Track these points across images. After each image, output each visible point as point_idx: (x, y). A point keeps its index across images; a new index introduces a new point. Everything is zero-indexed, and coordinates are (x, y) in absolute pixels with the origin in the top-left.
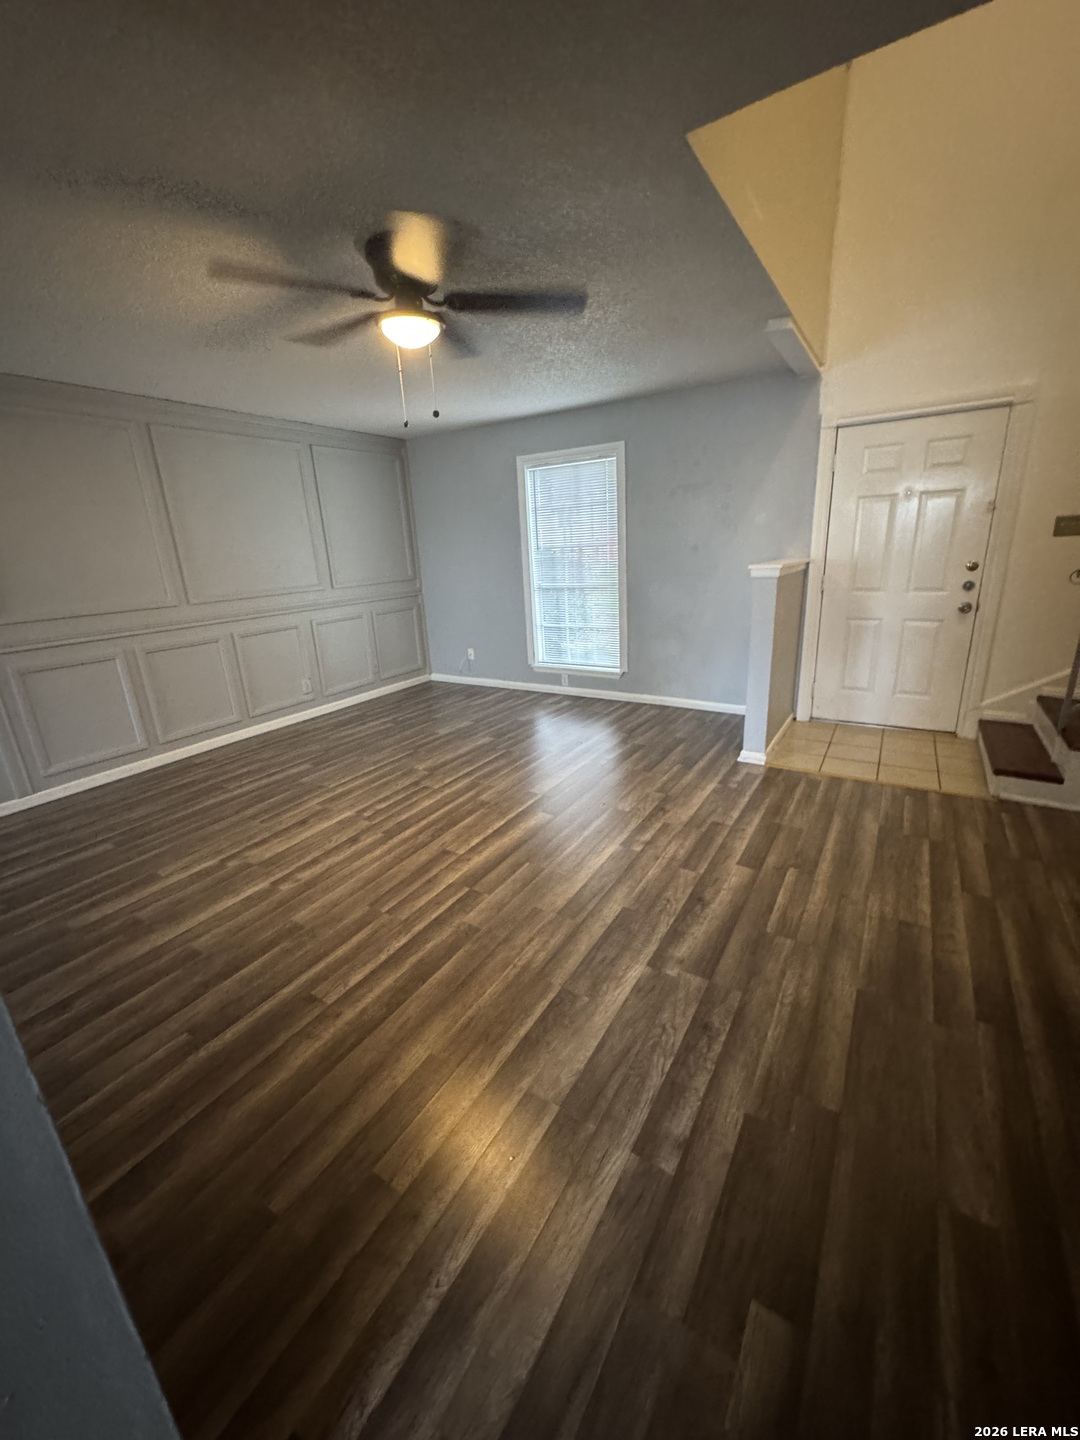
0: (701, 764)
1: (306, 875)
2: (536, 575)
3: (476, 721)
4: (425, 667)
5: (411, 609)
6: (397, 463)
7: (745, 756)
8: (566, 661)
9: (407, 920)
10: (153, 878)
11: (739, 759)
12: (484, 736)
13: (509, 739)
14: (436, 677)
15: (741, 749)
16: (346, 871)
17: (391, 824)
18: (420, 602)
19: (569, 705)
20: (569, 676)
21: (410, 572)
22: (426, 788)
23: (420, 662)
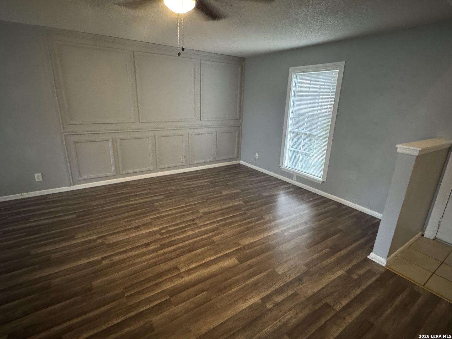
0: (343, 252)
1: (116, 258)
2: (290, 125)
3: (243, 191)
4: (238, 157)
5: (236, 132)
6: (239, 68)
7: (372, 256)
8: (297, 168)
9: (130, 306)
10: (72, 238)
11: (368, 257)
12: (239, 201)
13: (251, 205)
14: (242, 162)
15: (372, 251)
16: (130, 263)
17: (166, 241)
18: (240, 129)
19: (293, 191)
20: (297, 176)
21: (238, 116)
22: (195, 224)
23: (236, 155)
